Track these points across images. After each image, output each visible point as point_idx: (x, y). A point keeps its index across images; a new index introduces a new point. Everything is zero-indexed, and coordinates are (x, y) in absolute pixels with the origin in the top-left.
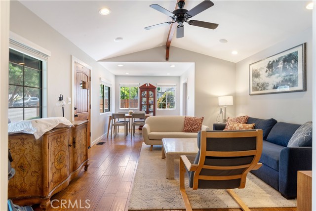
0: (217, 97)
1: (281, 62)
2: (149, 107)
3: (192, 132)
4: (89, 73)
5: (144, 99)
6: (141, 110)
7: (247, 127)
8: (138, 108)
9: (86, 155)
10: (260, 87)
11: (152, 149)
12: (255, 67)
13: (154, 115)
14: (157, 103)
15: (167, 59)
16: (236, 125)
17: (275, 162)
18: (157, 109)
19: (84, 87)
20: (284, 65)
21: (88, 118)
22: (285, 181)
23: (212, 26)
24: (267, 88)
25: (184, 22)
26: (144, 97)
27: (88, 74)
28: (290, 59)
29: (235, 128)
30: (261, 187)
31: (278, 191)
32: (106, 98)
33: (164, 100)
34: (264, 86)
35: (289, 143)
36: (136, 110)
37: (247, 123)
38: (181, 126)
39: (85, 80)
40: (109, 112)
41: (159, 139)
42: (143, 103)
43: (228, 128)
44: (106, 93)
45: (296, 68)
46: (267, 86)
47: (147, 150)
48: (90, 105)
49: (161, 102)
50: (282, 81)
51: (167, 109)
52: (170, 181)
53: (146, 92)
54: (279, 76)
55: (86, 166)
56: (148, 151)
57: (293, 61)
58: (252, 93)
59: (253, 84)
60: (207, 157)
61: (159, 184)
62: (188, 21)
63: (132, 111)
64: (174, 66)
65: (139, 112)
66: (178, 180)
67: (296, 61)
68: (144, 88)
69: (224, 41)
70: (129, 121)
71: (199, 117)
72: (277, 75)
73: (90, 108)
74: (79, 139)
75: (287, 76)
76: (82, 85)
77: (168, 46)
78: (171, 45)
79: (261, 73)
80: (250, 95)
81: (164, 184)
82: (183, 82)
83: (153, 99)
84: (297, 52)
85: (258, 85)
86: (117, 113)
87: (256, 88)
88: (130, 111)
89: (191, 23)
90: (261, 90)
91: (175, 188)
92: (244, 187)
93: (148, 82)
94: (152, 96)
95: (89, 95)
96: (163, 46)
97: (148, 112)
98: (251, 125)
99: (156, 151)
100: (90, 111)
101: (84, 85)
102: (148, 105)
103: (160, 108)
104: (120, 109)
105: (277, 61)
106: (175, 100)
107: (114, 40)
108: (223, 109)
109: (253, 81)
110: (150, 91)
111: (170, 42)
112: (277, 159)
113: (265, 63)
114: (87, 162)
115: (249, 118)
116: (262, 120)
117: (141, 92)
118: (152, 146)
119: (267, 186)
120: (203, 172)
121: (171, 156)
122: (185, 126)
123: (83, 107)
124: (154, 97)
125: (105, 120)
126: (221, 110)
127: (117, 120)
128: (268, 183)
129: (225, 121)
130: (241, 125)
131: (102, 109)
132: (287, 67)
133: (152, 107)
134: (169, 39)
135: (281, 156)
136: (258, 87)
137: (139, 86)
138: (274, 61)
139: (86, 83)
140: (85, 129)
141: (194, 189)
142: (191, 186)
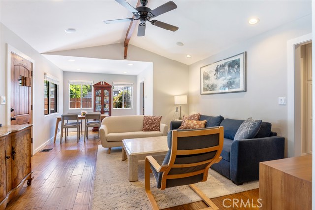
0: (173, 97)
1: (227, 67)
2: (105, 107)
3: (151, 131)
4: (31, 67)
5: (99, 99)
6: (95, 110)
7: (200, 123)
8: (92, 108)
9: (30, 167)
10: (209, 88)
11: (110, 152)
12: (206, 70)
13: (110, 115)
14: (113, 102)
15: (125, 57)
16: (190, 122)
17: (227, 154)
18: (113, 108)
19: (24, 84)
20: (229, 69)
21: (29, 121)
22: (236, 170)
23: (173, 28)
24: (215, 89)
25: (147, 21)
26: (98, 96)
27: (29, 68)
28: (234, 64)
29: (190, 125)
30: (216, 177)
31: (230, 179)
32: (52, 96)
33: (120, 99)
34: (212, 87)
35: (236, 136)
36: (90, 110)
37: (200, 120)
38: (141, 126)
39: (26, 75)
40: (55, 113)
41: (119, 140)
42: (97, 103)
43: (184, 125)
44: (52, 92)
45: (238, 72)
46: (216, 87)
47: (104, 152)
48: (32, 106)
49: (117, 101)
50: (228, 83)
51: (123, 108)
52: (134, 183)
53: (100, 91)
54: (225, 79)
55: (30, 181)
56: (106, 154)
57: (236, 67)
58: (203, 93)
59: (204, 85)
60: (178, 157)
61: (123, 189)
62: (150, 20)
63: (86, 112)
64: (132, 65)
65: (92, 112)
66: (142, 181)
67: (239, 66)
68: (98, 87)
69: (180, 44)
70: (81, 123)
71: (158, 116)
72: (224, 78)
73: (32, 109)
74: (20, 148)
75: (231, 79)
76: (21, 81)
77: (126, 44)
78: (129, 43)
79: (210, 75)
80: (202, 95)
81: (128, 188)
82: (140, 81)
83: (108, 98)
84: (239, 59)
85: (208, 86)
86: (67, 114)
87: (206, 89)
88: (82, 111)
89: (153, 22)
90: (211, 90)
91: (140, 191)
92: (206, 180)
93: (103, 80)
94: (108, 94)
95: (31, 93)
96: (121, 43)
97: (103, 112)
98: (203, 122)
99: (114, 153)
100: (32, 112)
101: (24, 81)
102: (103, 105)
103: (116, 107)
104: (70, 109)
105: (224, 66)
106: (131, 99)
107: (66, 31)
108: (179, 108)
109: (204, 82)
110: (105, 89)
111: (129, 40)
112: (228, 151)
113: (213, 67)
114: (30, 175)
115: (201, 115)
116: (212, 117)
117: (95, 90)
118: (110, 148)
119: (220, 176)
120: (172, 171)
121: (135, 157)
122: (144, 125)
123: (23, 108)
124: (110, 96)
125: (51, 122)
126: (177, 108)
127: (66, 122)
128: (221, 173)
129: (180, 118)
130: (195, 122)
131: (47, 109)
132: (232, 71)
133: (107, 106)
134: (128, 37)
135: (232, 148)
136: (208, 88)
137: (94, 84)
138: (221, 66)
139: (27, 78)
140: (28, 135)
141: (163, 189)
142: (159, 187)
